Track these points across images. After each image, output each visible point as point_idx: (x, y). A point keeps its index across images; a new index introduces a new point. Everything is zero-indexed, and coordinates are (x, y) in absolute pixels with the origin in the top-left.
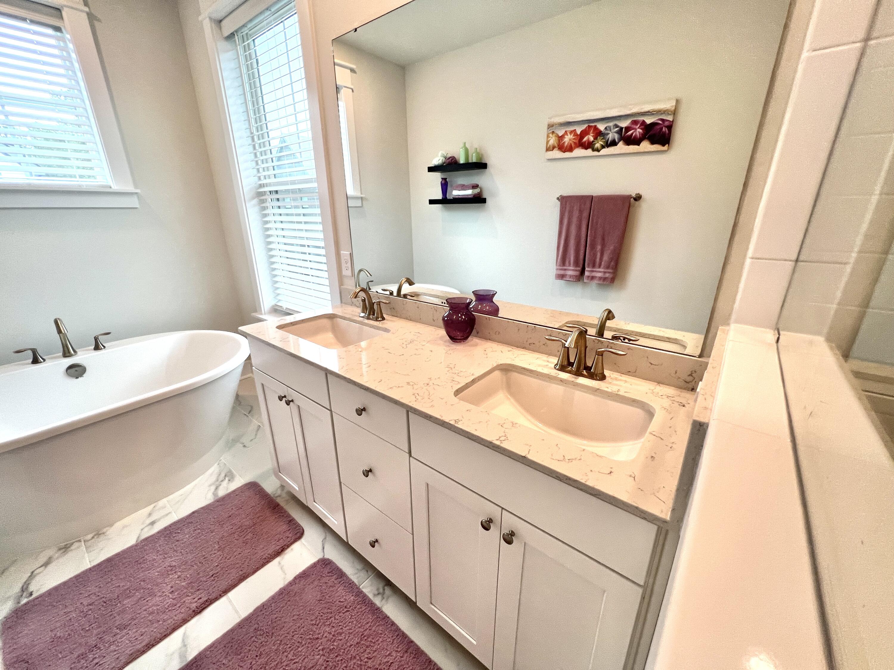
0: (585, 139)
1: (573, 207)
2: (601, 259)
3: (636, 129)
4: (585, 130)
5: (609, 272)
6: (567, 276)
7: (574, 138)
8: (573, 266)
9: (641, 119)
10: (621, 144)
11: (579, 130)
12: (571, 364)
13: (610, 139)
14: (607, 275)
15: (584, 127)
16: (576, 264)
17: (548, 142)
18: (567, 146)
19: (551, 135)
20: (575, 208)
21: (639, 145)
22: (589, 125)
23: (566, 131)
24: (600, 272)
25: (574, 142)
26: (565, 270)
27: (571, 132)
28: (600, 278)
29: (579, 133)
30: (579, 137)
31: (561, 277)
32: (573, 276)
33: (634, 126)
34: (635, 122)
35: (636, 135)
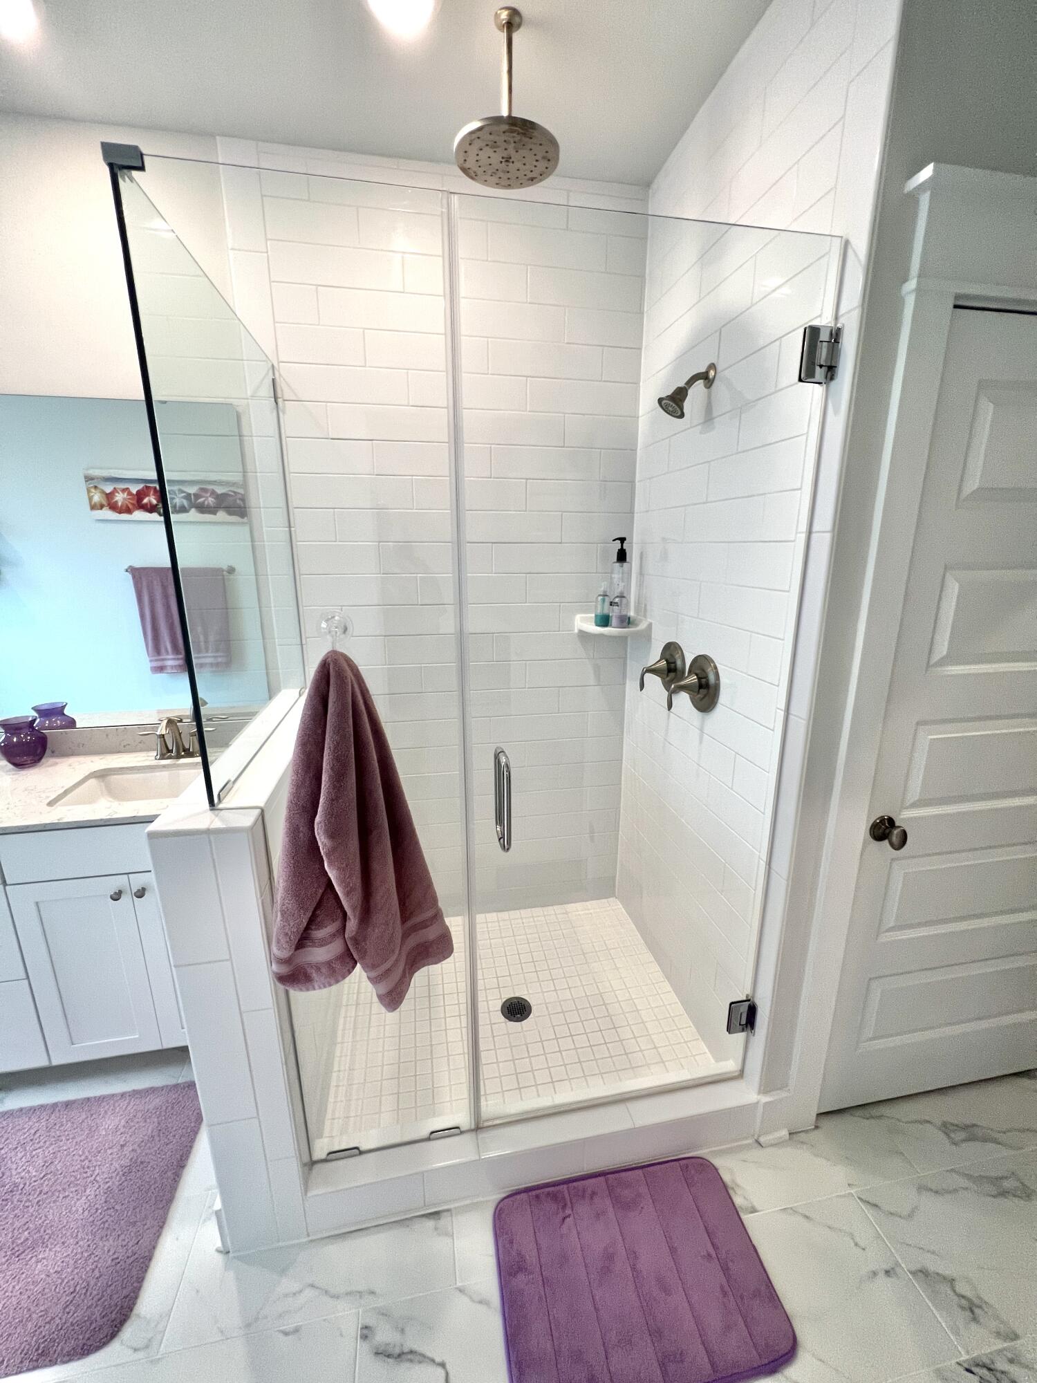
0: (146, 501)
1: (152, 582)
2: (206, 642)
3: (207, 497)
4: (143, 489)
5: (220, 656)
6: (168, 667)
7: (129, 497)
8: (173, 654)
9: (210, 487)
10: (193, 510)
11: (134, 489)
12: (170, 751)
13: (178, 505)
14: (220, 660)
15: (140, 486)
16: (176, 650)
17: (90, 499)
18: (122, 506)
19: (93, 490)
20: (155, 582)
21: (215, 514)
22: (146, 487)
23: (115, 488)
24: (210, 657)
25: (131, 503)
26: (163, 660)
27: (124, 490)
28: (211, 665)
29: (134, 492)
30: (136, 497)
31: (161, 669)
32: (175, 666)
33: (204, 494)
34: (203, 490)
35: (209, 503)
